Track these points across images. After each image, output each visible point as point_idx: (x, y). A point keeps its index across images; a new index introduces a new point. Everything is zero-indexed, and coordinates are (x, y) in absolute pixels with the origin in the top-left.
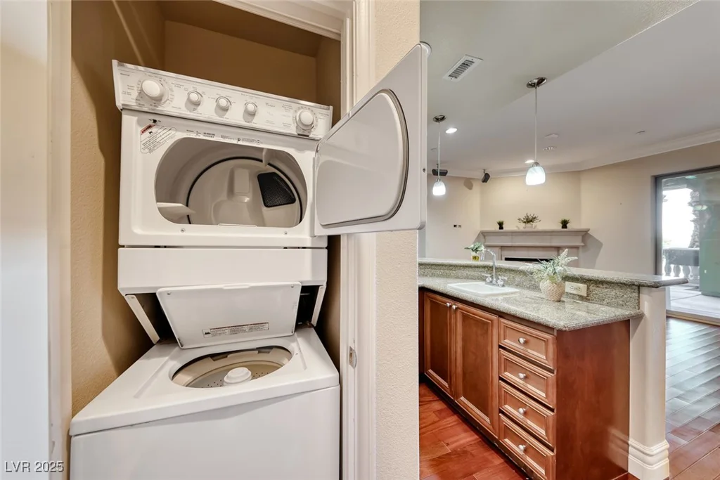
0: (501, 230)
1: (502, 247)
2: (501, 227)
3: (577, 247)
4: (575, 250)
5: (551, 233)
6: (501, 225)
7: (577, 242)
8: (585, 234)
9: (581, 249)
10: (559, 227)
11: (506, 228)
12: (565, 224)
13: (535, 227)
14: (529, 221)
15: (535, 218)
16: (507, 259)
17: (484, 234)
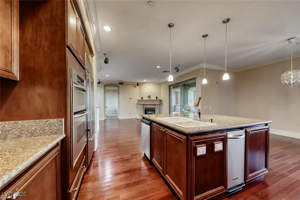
1: (143, 105)
2: (142, 99)
5: (154, 100)
7: (159, 103)
8: (161, 101)
9: (160, 105)
11: (143, 99)
12: (157, 98)
13: (151, 99)
14: (149, 97)
16: (145, 108)
17: (139, 101)
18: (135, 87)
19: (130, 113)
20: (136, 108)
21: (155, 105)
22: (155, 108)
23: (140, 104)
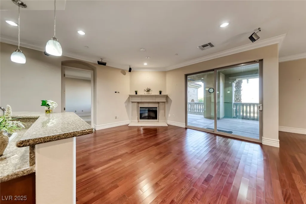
0: (136, 95)
1: (138, 103)
2: (136, 94)
3: (164, 102)
4: (164, 103)
5: (156, 96)
6: (136, 92)
7: (164, 100)
8: (167, 97)
9: (166, 103)
10: (158, 94)
11: (138, 94)
12: (160, 92)
13: (151, 93)
14: (148, 91)
15: (150, 90)
16: (140, 108)
17: (131, 96)
18: (124, 74)
19: (116, 118)
20: (125, 107)
21: (158, 103)
22: (157, 108)
23: (132, 102)
